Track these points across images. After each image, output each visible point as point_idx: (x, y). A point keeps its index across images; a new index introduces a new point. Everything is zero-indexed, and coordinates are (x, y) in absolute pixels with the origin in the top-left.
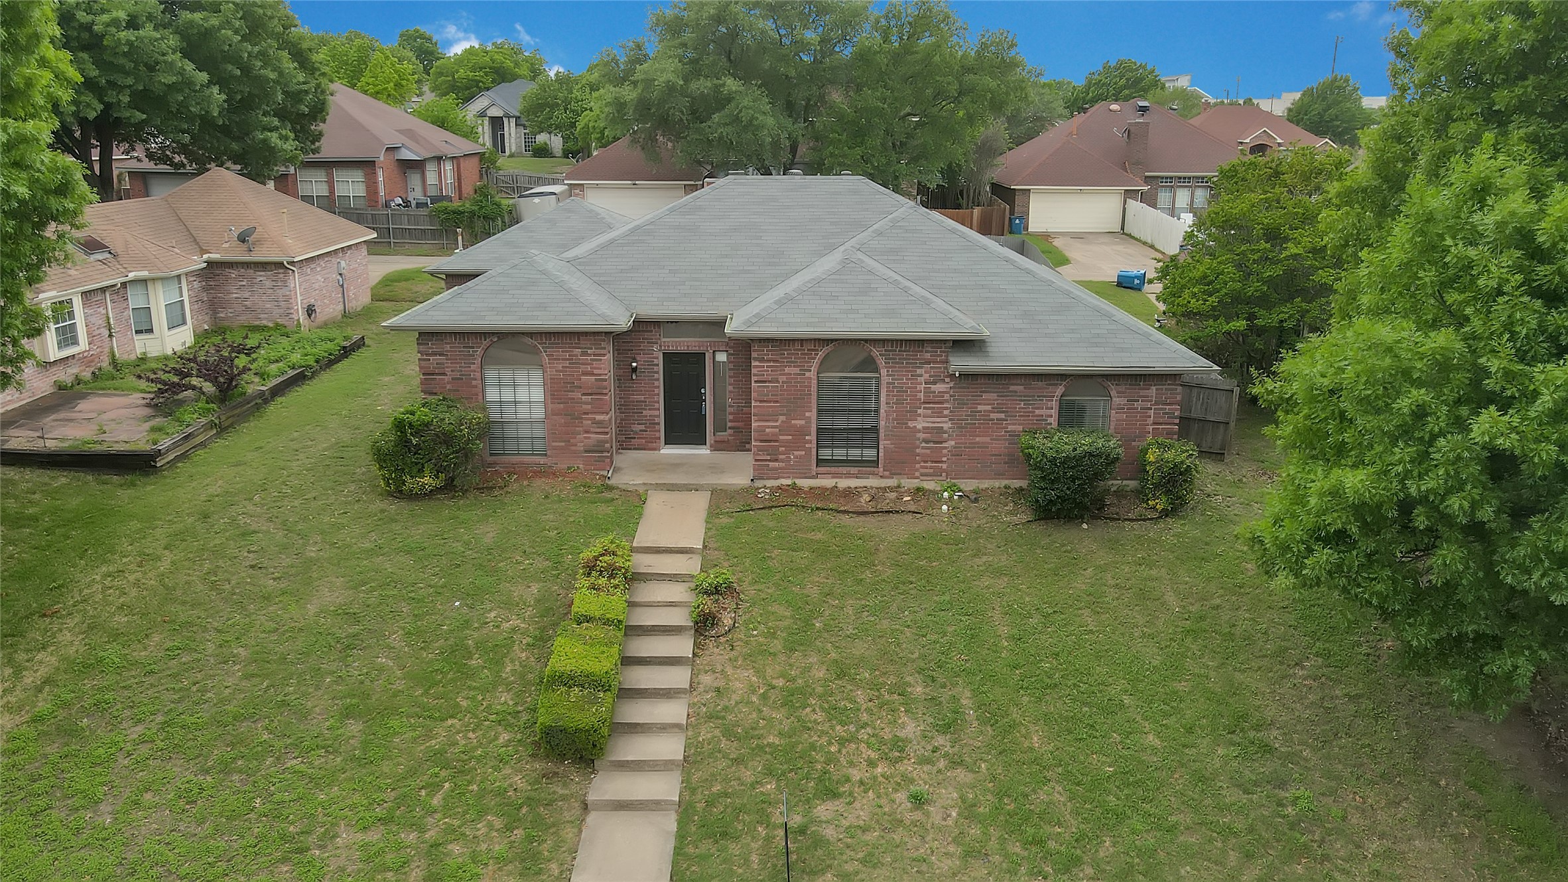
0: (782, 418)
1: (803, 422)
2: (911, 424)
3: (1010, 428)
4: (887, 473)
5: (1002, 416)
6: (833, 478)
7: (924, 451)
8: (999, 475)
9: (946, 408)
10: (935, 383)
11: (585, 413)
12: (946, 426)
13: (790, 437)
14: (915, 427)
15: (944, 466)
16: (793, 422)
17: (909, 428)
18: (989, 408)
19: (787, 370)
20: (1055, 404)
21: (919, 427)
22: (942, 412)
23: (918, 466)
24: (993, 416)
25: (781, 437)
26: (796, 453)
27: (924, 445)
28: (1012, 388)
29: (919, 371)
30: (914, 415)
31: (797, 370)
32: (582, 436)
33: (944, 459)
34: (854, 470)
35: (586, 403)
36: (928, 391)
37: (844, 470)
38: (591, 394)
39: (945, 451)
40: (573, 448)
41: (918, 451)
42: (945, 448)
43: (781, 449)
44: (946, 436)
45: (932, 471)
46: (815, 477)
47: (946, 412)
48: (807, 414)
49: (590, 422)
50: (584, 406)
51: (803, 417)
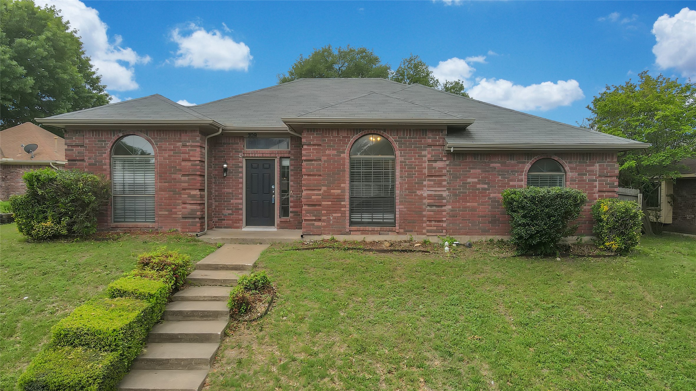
0: (324, 188)
1: (339, 191)
2: (419, 193)
3: (492, 195)
4: (402, 231)
5: (486, 186)
6: (362, 234)
7: (429, 213)
8: (484, 232)
9: (445, 180)
10: (435, 161)
11: (184, 189)
12: (445, 194)
13: (330, 203)
14: (422, 195)
15: (444, 225)
16: (332, 191)
17: (417, 195)
18: (476, 180)
19: (327, 152)
20: (524, 177)
21: (425, 195)
22: (441, 184)
23: (424, 225)
24: (478, 186)
25: (323, 203)
26: (334, 215)
27: (428, 208)
28: (492, 165)
29: (424, 153)
30: (421, 186)
31: (335, 152)
32: (180, 207)
33: (444, 219)
34: (377, 228)
35: (185, 182)
36: (430, 168)
37: (370, 228)
38: (188, 175)
39: (444, 213)
40: (174, 216)
41: (424, 213)
42: (445, 211)
43: (323, 212)
44: (444, 201)
45: (435, 228)
46: (349, 233)
47: (444, 183)
48: (342, 185)
49: (186, 196)
50: (183, 184)
51: (339, 187)
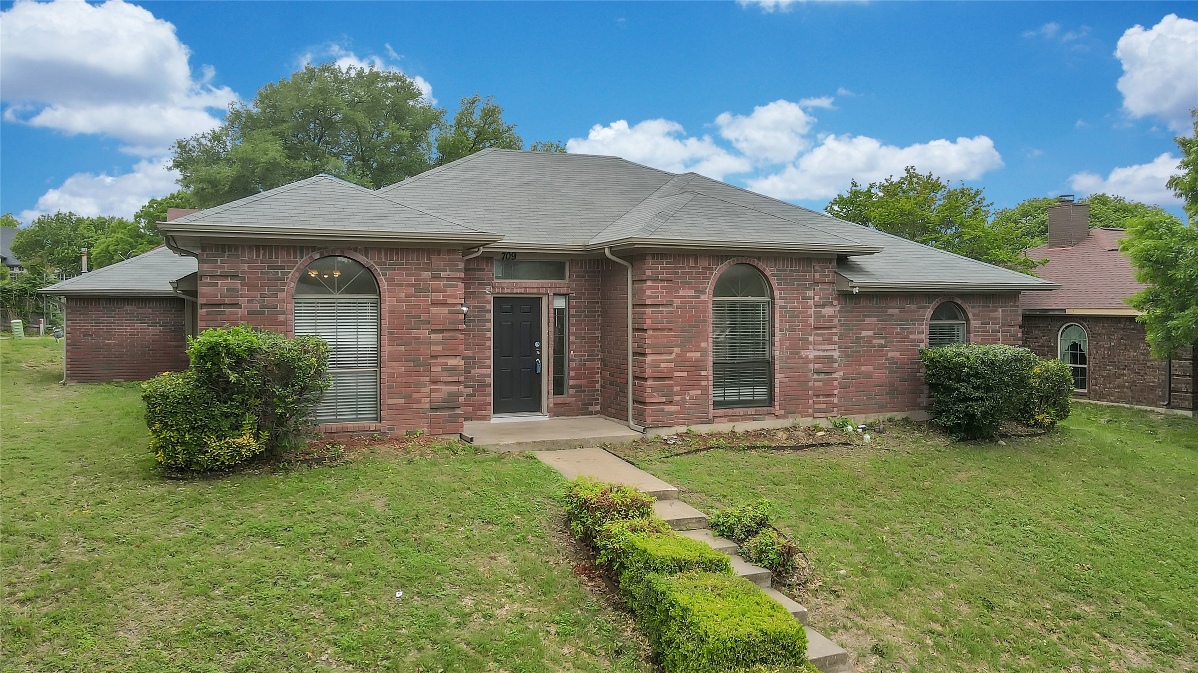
0: (677, 350)
1: (698, 355)
2: (803, 353)
3: (890, 354)
4: (782, 412)
5: (883, 342)
6: (730, 421)
7: (817, 384)
8: (882, 408)
9: (836, 334)
10: (823, 306)
12: (836, 354)
13: (685, 374)
14: (807, 356)
15: (836, 401)
16: (689, 354)
17: (801, 358)
18: (871, 333)
19: (681, 292)
20: (925, 328)
21: (811, 356)
22: (831, 339)
23: (811, 401)
24: (875, 342)
25: (676, 374)
26: (692, 393)
27: (815, 376)
28: (890, 311)
29: (810, 293)
30: (806, 344)
31: (691, 292)
33: (836, 392)
34: (751, 411)
36: (818, 316)
37: (741, 411)
38: (441, 331)
39: (836, 383)
40: (415, 406)
41: (811, 384)
42: (836, 379)
43: (677, 389)
44: (836, 365)
45: (824, 406)
46: (710, 422)
47: (836, 339)
48: (703, 345)
49: (440, 368)
50: (434, 348)
51: (698, 349)
